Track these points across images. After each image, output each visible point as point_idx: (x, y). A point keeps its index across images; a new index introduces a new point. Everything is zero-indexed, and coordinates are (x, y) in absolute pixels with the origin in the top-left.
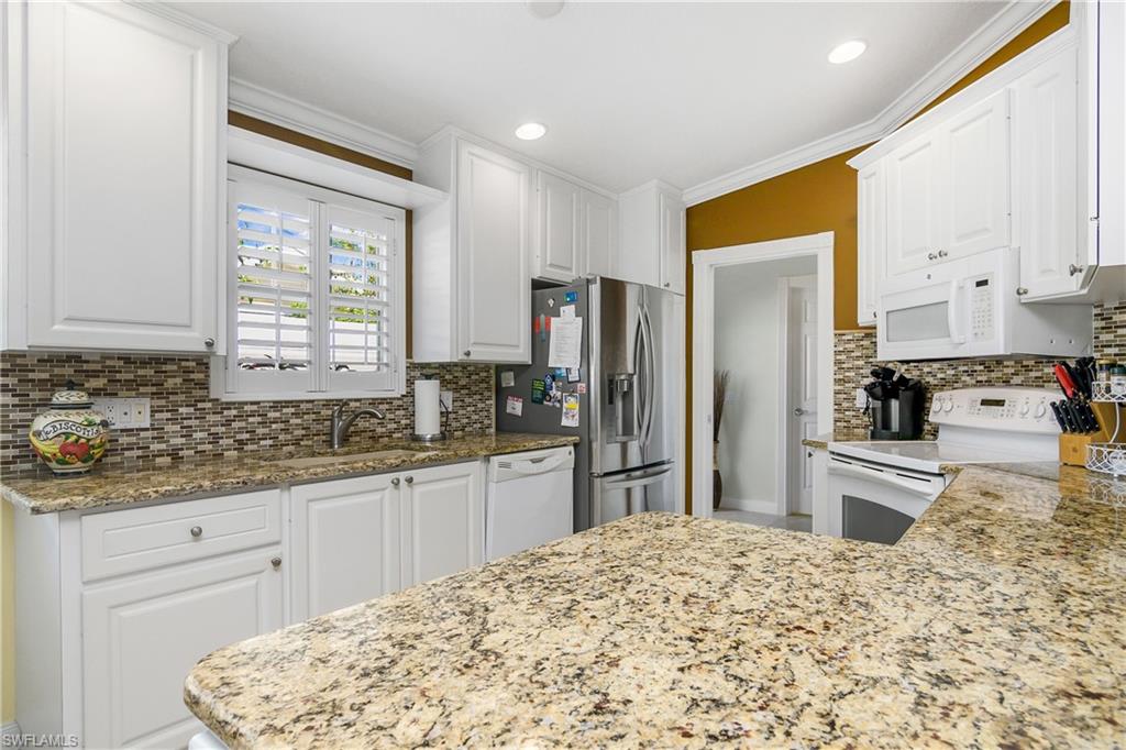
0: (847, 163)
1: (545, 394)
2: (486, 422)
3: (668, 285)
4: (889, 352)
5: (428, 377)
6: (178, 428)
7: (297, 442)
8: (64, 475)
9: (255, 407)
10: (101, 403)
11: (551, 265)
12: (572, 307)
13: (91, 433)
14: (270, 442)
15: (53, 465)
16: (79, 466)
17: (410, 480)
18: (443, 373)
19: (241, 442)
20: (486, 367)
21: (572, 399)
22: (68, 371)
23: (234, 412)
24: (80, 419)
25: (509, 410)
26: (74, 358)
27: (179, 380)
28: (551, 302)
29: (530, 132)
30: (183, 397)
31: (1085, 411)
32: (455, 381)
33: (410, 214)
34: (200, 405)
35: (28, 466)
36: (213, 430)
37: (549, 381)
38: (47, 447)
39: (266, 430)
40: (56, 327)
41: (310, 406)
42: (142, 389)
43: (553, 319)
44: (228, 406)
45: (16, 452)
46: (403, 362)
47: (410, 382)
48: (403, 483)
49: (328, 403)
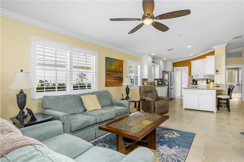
0: (191, 61)
1: (164, 81)
3: (172, 71)
4: (194, 78)
18: (157, 80)
21: (167, 82)
25: (159, 83)
31: (208, 82)
43: (165, 75)
47: (154, 80)
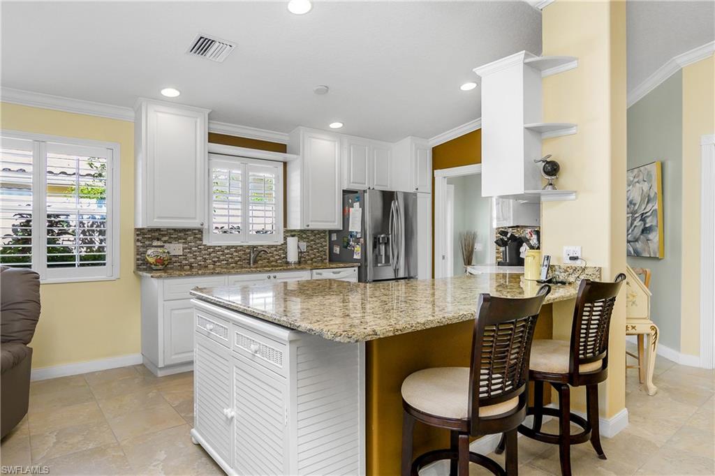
1: (348, 243)
2: (324, 257)
3: (417, 189)
5: (293, 236)
6: (192, 255)
7: (236, 263)
8: (157, 270)
9: (220, 248)
10: (167, 245)
11: (353, 183)
12: (358, 203)
13: (164, 255)
14: (225, 262)
15: (153, 266)
16: (160, 267)
17: (275, 277)
18: (301, 234)
19: (214, 261)
20: (324, 231)
21: (358, 246)
22: (157, 234)
23: (212, 250)
24: (161, 251)
25: (334, 251)
26: (159, 230)
27: (192, 237)
28: (350, 201)
29: (336, 125)
30: (193, 244)
32: (308, 238)
33: (285, 164)
34: (200, 247)
35: (145, 267)
36: (204, 257)
37: (349, 237)
38: (151, 260)
39: (224, 257)
40: (155, 220)
41: (241, 248)
42: (180, 241)
43: (351, 209)
44: (210, 247)
45: (141, 262)
46: (282, 229)
47: (285, 238)
48: (272, 278)
49: (249, 247)
